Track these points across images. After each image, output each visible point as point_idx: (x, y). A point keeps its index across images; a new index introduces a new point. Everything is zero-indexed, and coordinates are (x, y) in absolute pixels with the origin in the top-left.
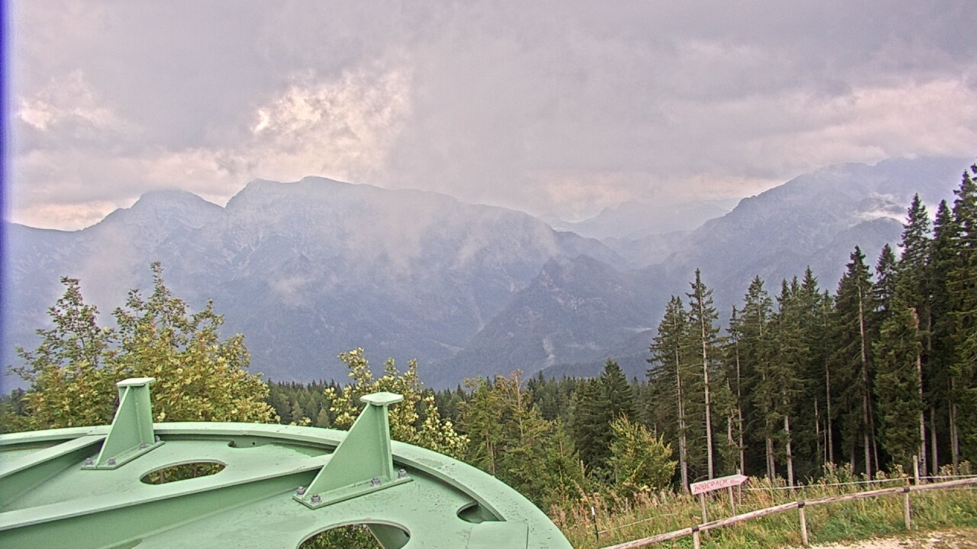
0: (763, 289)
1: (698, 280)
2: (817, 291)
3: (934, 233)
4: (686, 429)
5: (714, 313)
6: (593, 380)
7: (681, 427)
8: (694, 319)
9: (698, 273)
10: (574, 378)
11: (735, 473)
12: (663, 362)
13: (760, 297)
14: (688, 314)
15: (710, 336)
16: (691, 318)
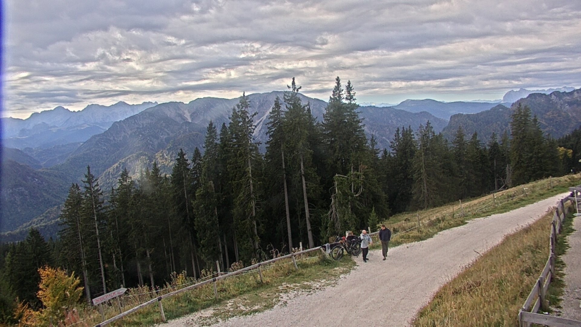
0: (129, 175)
1: (89, 172)
2: (160, 175)
3: (220, 140)
4: (87, 265)
5: (100, 192)
6: (21, 243)
7: (84, 265)
8: (88, 197)
9: (89, 168)
10: (7, 243)
11: (120, 288)
12: (69, 225)
13: (128, 180)
14: (83, 194)
15: (99, 206)
16: (86, 196)
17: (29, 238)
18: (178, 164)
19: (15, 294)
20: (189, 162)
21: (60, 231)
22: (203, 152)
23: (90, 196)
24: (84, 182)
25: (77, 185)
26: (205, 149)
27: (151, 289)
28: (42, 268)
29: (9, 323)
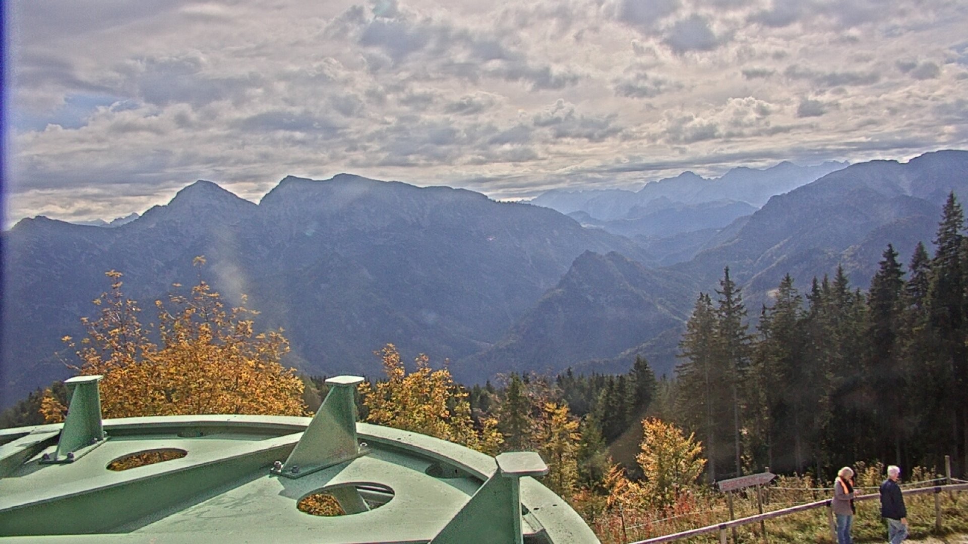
0: (793, 286)
1: (727, 278)
2: (849, 288)
4: (714, 427)
5: (744, 310)
6: (622, 377)
7: (709, 424)
8: (723, 317)
9: (727, 270)
11: (764, 471)
12: (692, 359)
13: (790, 294)
14: (717, 312)
15: (740, 334)
16: (720, 315)
17: (634, 371)
18: (882, 272)
19: (607, 451)
20: (905, 268)
21: (677, 367)
23: (727, 316)
24: (719, 293)
25: (707, 296)
26: (937, 247)
27: (815, 484)
28: (648, 420)
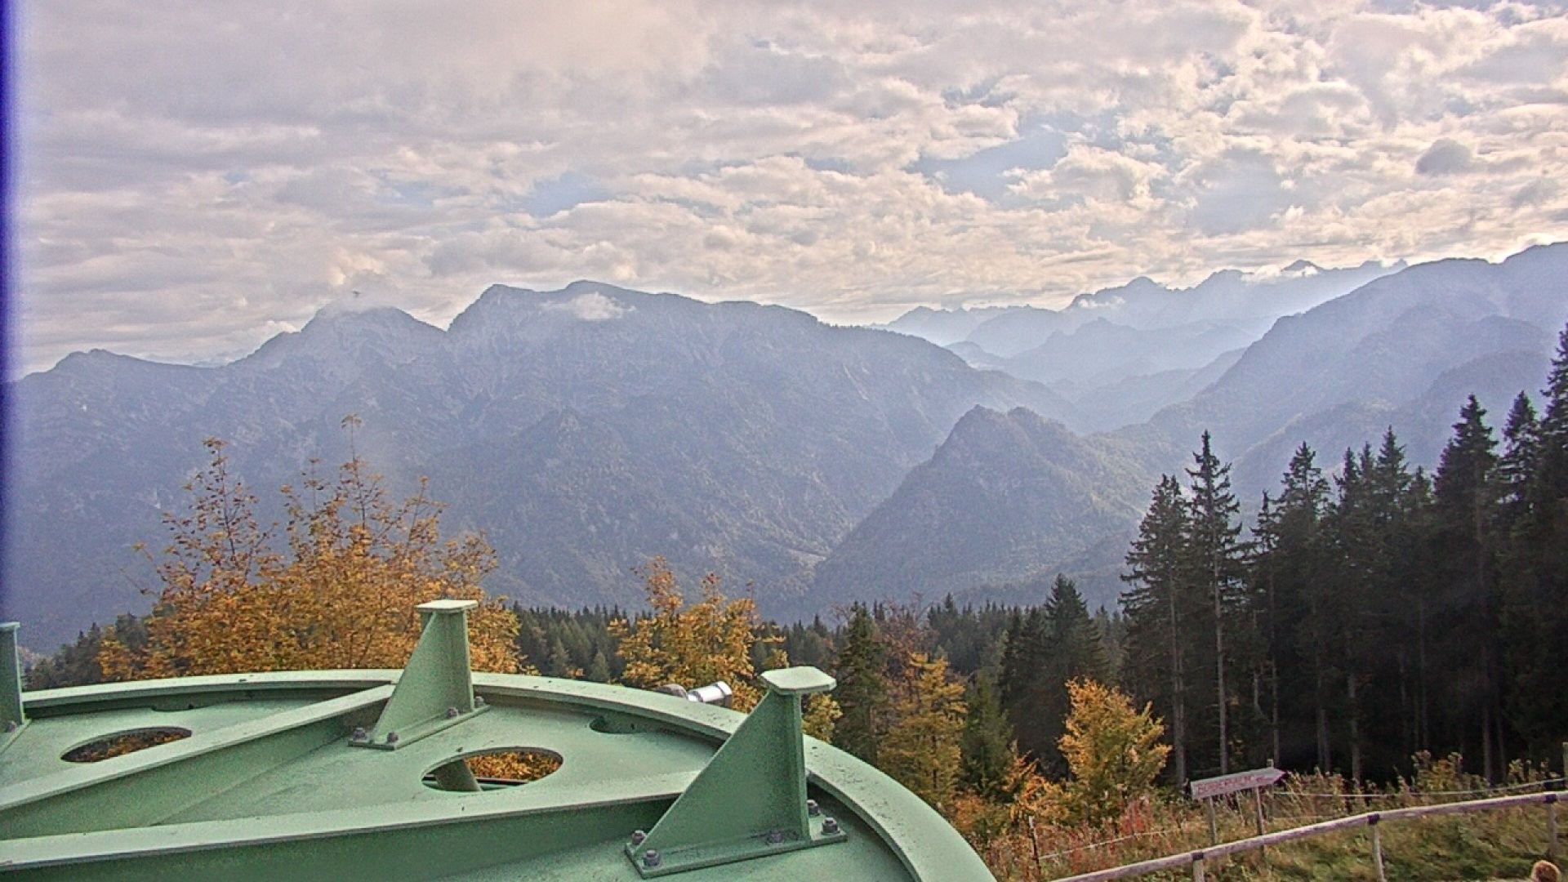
0: (1314, 464)
1: (1206, 450)
2: (1404, 468)
4: (1183, 693)
6: (1034, 611)
7: (1176, 689)
8: (1199, 513)
9: (1206, 438)
10: (1002, 607)
11: (1266, 766)
12: (1148, 582)
13: (1309, 477)
14: (1189, 505)
15: (1227, 541)
16: (1194, 511)
17: (1052, 601)
18: (1458, 442)
19: (1009, 732)
20: (1496, 435)
21: (1123, 595)
22: (1540, 409)
23: (1205, 513)
24: (1193, 474)
25: (1173, 479)
26: (1549, 401)
27: (1348, 787)
28: (1077, 682)
29: (992, 798)
